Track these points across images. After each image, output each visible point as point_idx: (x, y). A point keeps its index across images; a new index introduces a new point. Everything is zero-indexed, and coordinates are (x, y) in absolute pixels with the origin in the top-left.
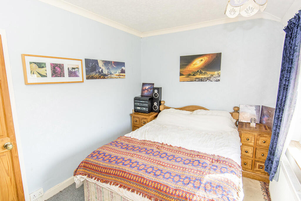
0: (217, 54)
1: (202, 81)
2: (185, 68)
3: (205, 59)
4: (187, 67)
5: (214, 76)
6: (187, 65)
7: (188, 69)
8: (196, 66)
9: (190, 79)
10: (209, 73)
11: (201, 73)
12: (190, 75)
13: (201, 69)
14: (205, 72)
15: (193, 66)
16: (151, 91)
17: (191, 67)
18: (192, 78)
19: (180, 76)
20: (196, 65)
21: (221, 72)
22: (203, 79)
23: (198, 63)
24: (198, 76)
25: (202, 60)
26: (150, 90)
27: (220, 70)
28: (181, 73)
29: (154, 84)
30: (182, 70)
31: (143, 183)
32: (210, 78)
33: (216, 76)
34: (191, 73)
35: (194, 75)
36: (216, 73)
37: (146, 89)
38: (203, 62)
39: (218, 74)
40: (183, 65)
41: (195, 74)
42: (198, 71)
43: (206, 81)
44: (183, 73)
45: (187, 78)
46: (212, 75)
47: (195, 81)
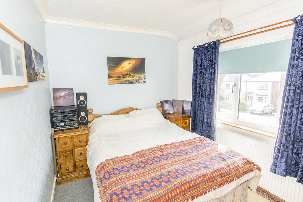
0: (142, 59)
1: (131, 83)
2: (114, 70)
3: (132, 62)
4: (116, 69)
5: (141, 78)
6: (115, 67)
7: (118, 71)
8: (125, 69)
9: (120, 81)
10: (137, 76)
11: (130, 75)
12: (119, 77)
13: (130, 72)
14: (133, 75)
15: (122, 68)
16: (70, 98)
17: (120, 69)
18: (122, 80)
19: (109, 78)
20: (124, 67)
21: (146, 75)
22: (132, 82)
23: (126, 66)
24: (127, 79)
25: (130, 63)
26: (68, 98)
27: (144, 73)
28: (110, 75)
29: (73, 89)
30: (111, 72)
31: (185, 190)
32: (138, 80)
33: (143, 78)
34: (120, 76)
35: (123, 77)
36: (142, 75)
37: (61, 97)
38: (131, 65)
39: (144, 77)
40: (112, 67)
41: (125, 76)
42: (127, 73)
43: (135, 83)
44: (112, 76)
45: (117, 80)
46: (140, 78)
47: (125, 83)
